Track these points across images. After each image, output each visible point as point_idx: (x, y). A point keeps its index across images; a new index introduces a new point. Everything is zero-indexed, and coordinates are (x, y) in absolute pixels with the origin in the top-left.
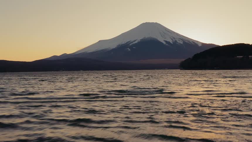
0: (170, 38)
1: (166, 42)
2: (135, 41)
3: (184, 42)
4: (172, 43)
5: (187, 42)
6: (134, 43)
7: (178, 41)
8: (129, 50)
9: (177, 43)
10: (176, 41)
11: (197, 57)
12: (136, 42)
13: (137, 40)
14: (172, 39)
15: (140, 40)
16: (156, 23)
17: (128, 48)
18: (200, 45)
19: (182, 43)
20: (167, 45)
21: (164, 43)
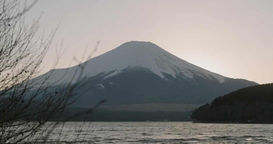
0: (172, 68)
1: (165, 74)
2: (112, 72)
3: (195, 76)
4: (175, 77)
5: (200, 75)
6: (111, 75)
7: (185, 74)
8: (103, 87)
9: (184, 76)
10: (181, 74)
11: (219, 102)
12: (115, 74)
13: (116, 70)
14: (175, 70)
15: (122, 70)
16: (149, 43)
17: (101, 84)
18: (222, 81)
19: (191, 77)
20: (166, 79)
21: (162, 76)
